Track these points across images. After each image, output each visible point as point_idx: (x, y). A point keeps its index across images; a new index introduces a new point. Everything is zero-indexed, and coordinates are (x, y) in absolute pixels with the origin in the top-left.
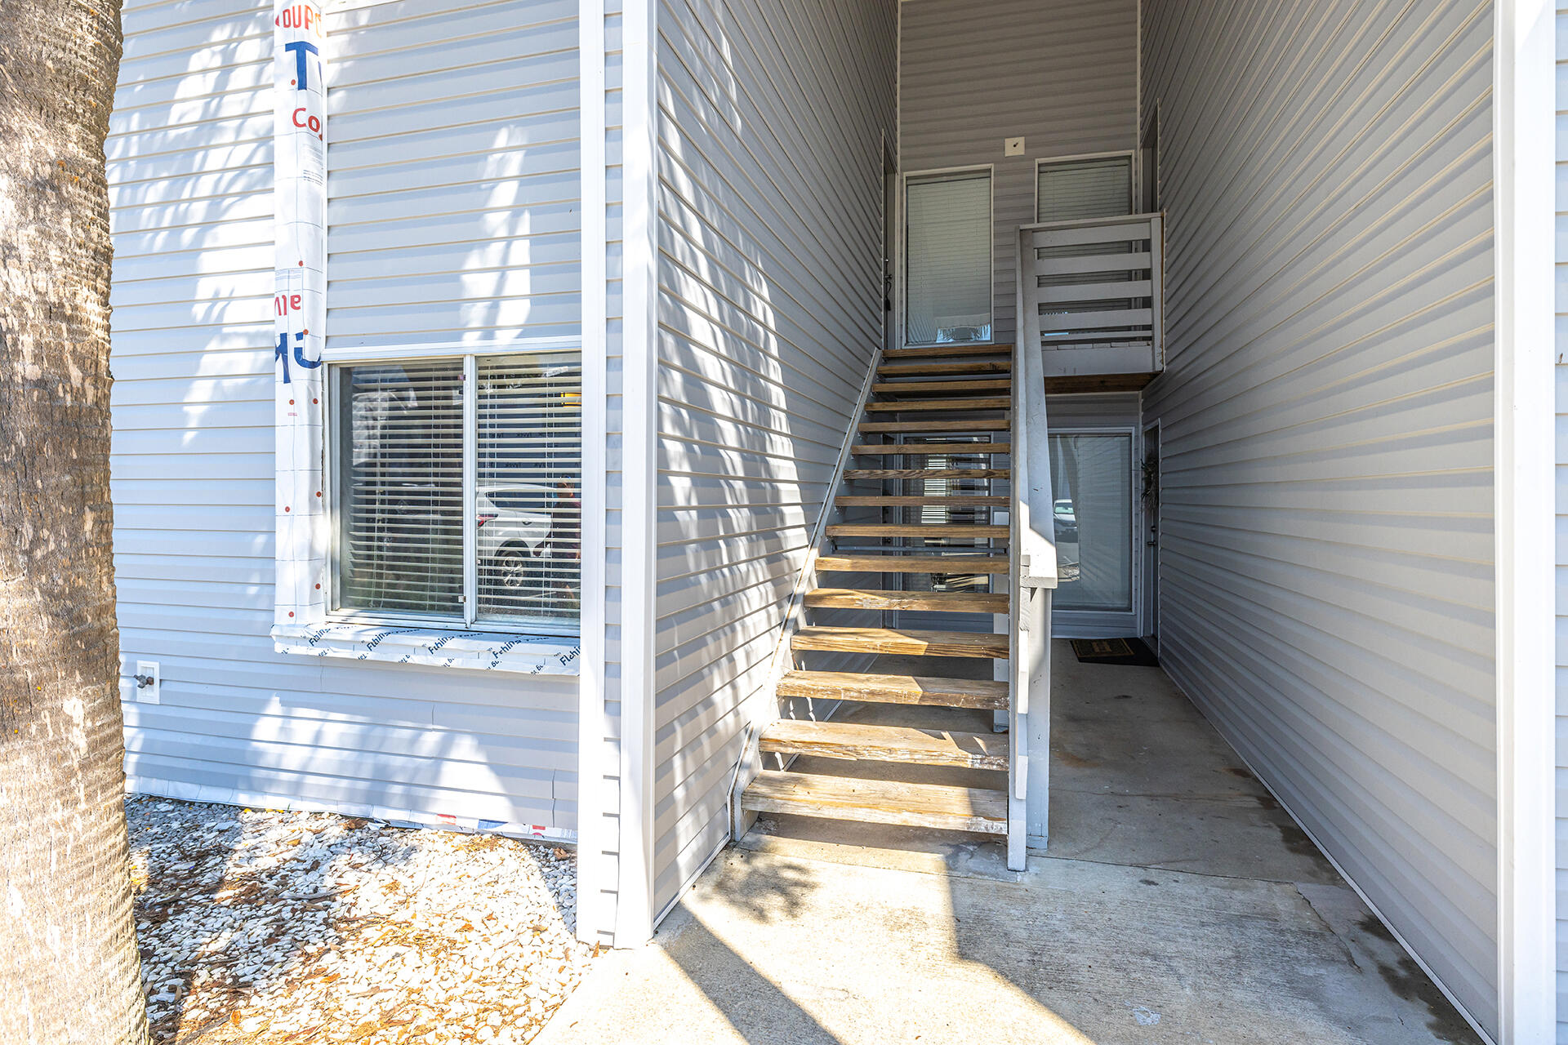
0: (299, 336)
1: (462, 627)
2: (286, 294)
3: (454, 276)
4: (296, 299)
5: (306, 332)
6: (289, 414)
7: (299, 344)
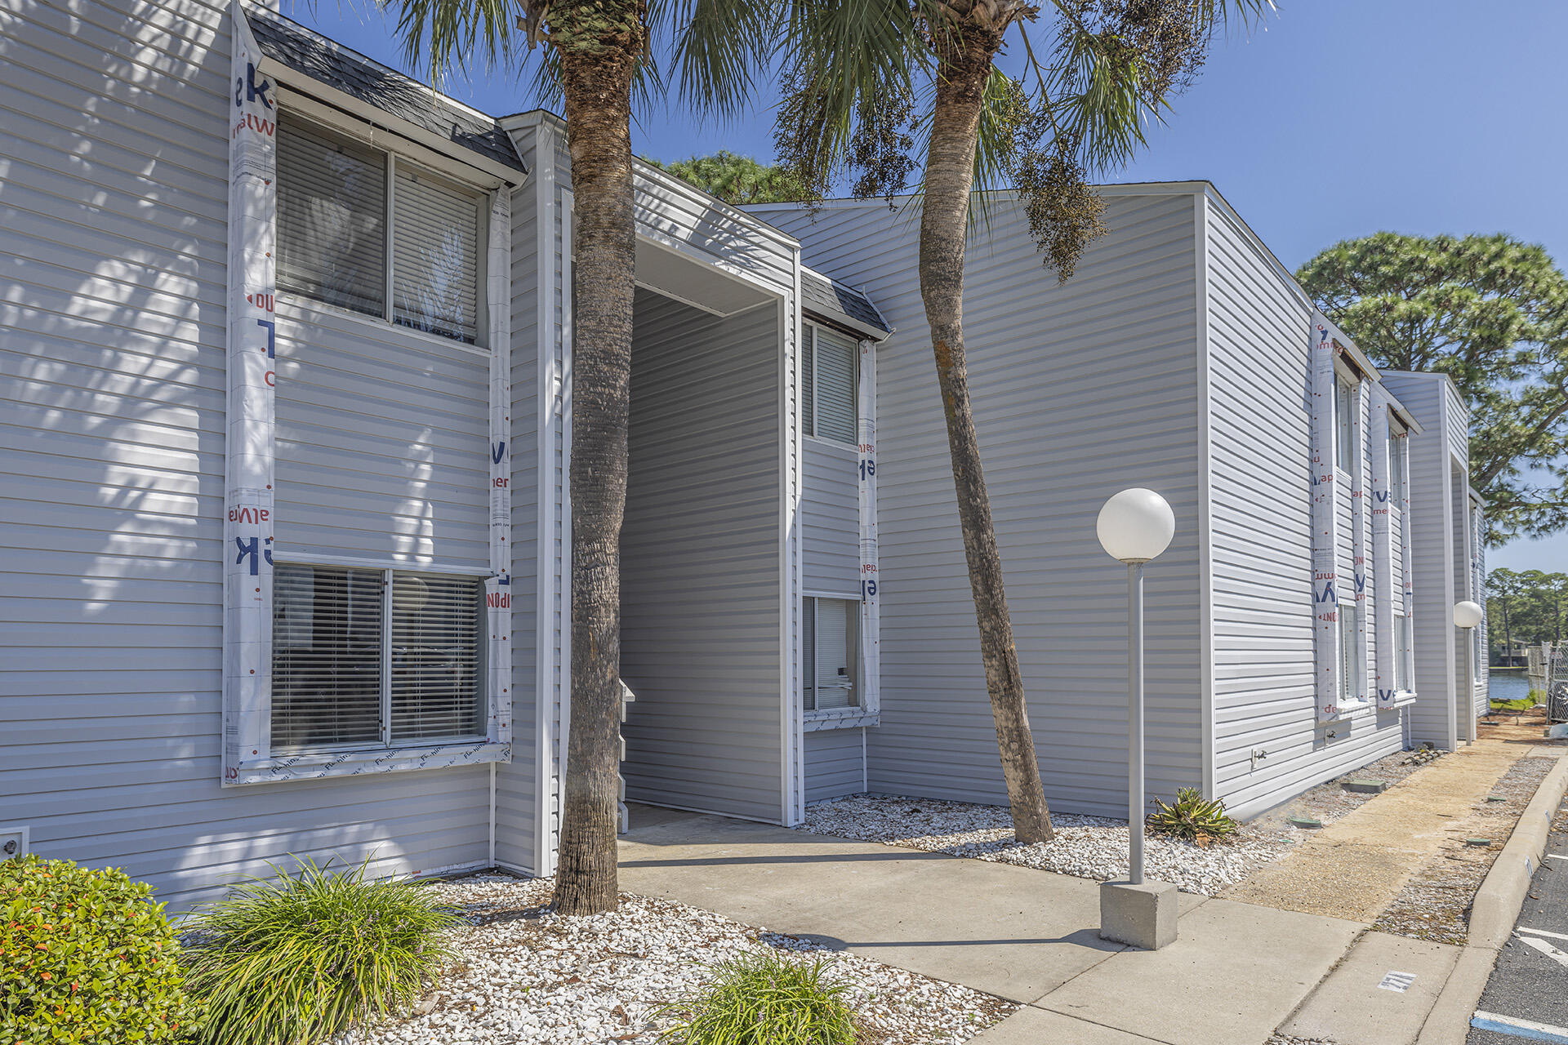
0: (268, 541)
1: (384, 747)
2: (257, 508)
3: (388, 517)
4: (264, 513)
5: (272, 538)
6: (256, 599)
7: (268, 547)
